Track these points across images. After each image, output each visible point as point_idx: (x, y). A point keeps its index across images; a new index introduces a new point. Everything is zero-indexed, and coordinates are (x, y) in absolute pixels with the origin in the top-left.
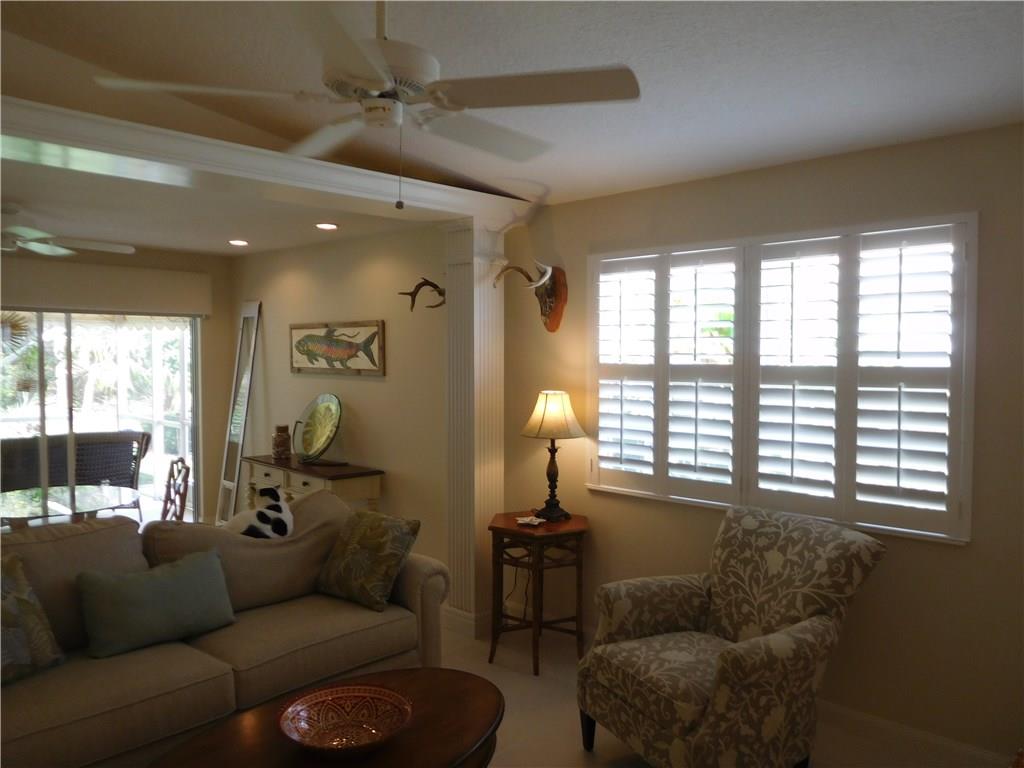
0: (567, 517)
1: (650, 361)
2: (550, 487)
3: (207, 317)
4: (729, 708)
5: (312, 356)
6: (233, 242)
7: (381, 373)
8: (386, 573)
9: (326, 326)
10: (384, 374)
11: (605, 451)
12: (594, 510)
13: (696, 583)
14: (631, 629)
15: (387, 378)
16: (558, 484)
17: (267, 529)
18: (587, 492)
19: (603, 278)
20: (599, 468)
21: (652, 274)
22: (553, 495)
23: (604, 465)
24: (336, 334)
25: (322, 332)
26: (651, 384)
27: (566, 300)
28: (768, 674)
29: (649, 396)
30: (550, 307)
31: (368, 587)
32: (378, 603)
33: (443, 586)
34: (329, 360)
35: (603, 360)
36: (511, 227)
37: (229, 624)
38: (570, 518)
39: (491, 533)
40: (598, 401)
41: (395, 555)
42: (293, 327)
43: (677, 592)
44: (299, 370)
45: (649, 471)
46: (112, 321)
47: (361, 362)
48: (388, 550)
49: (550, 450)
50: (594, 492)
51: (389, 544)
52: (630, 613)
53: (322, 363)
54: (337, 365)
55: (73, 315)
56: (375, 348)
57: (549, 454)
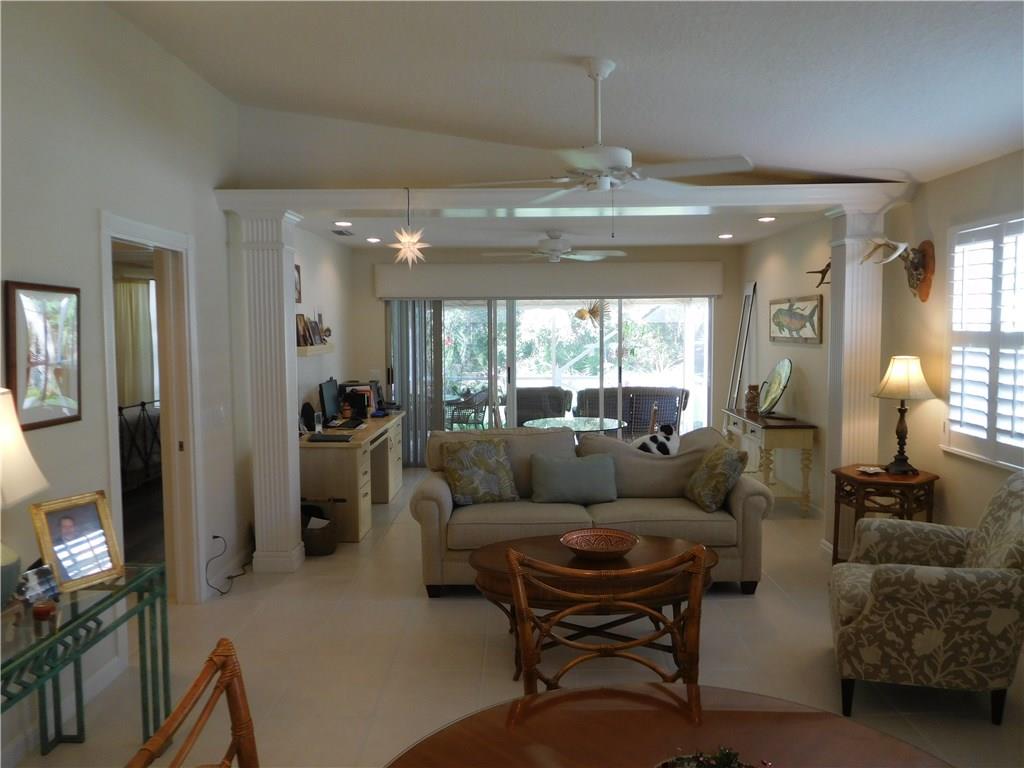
0: (915, 473)
1: (987, 328)
2: (899, 444)
3: (719, 297)
4: (872, 612)
5: (781, 326)
6: (720, 237)
7: (818, 341)
8: (715, 486)
9: (789, 301)
10: (821, 342)
11: (955, 415)
12: (946, 471)
13: (959, 534)
14: (877, 557)
15: (823, 345)
16: (906, 441)
17: (653, 446)
18: (941, 453)
19: (958, 249)
20: (950, 431)
21: (990, 244)
22: (901, 451)
23: (956, 428)
24: (795, 307)
25: (786, 306)
26: (987, 351)
27: (933, 272)
28: (903, 591)
29: (985, 362)
30: (918, 279)
31: (702, 494)
32: (708, 507)
33: (765, 505)
34: (790, 331)
35: (956, 328)
36: (889, 207)
37: (611, 501)
38: (918, 474)
39: (834, 476)
40: (950, 366)
41: (725, 475)
42: (773, 303)
43: (932, 537)
44: (774, 338)
45: (983, 435)
46: (683, 302)
47: (808, 332)
48: (718, 470)
49: (900, 410)
50: (947, 454)
51: (720, 467)
52: (877, 544)
53: (786, 333)
54: (794, 333)
55: (624, 300)
56: (815, 318)
57: (899, 414)
